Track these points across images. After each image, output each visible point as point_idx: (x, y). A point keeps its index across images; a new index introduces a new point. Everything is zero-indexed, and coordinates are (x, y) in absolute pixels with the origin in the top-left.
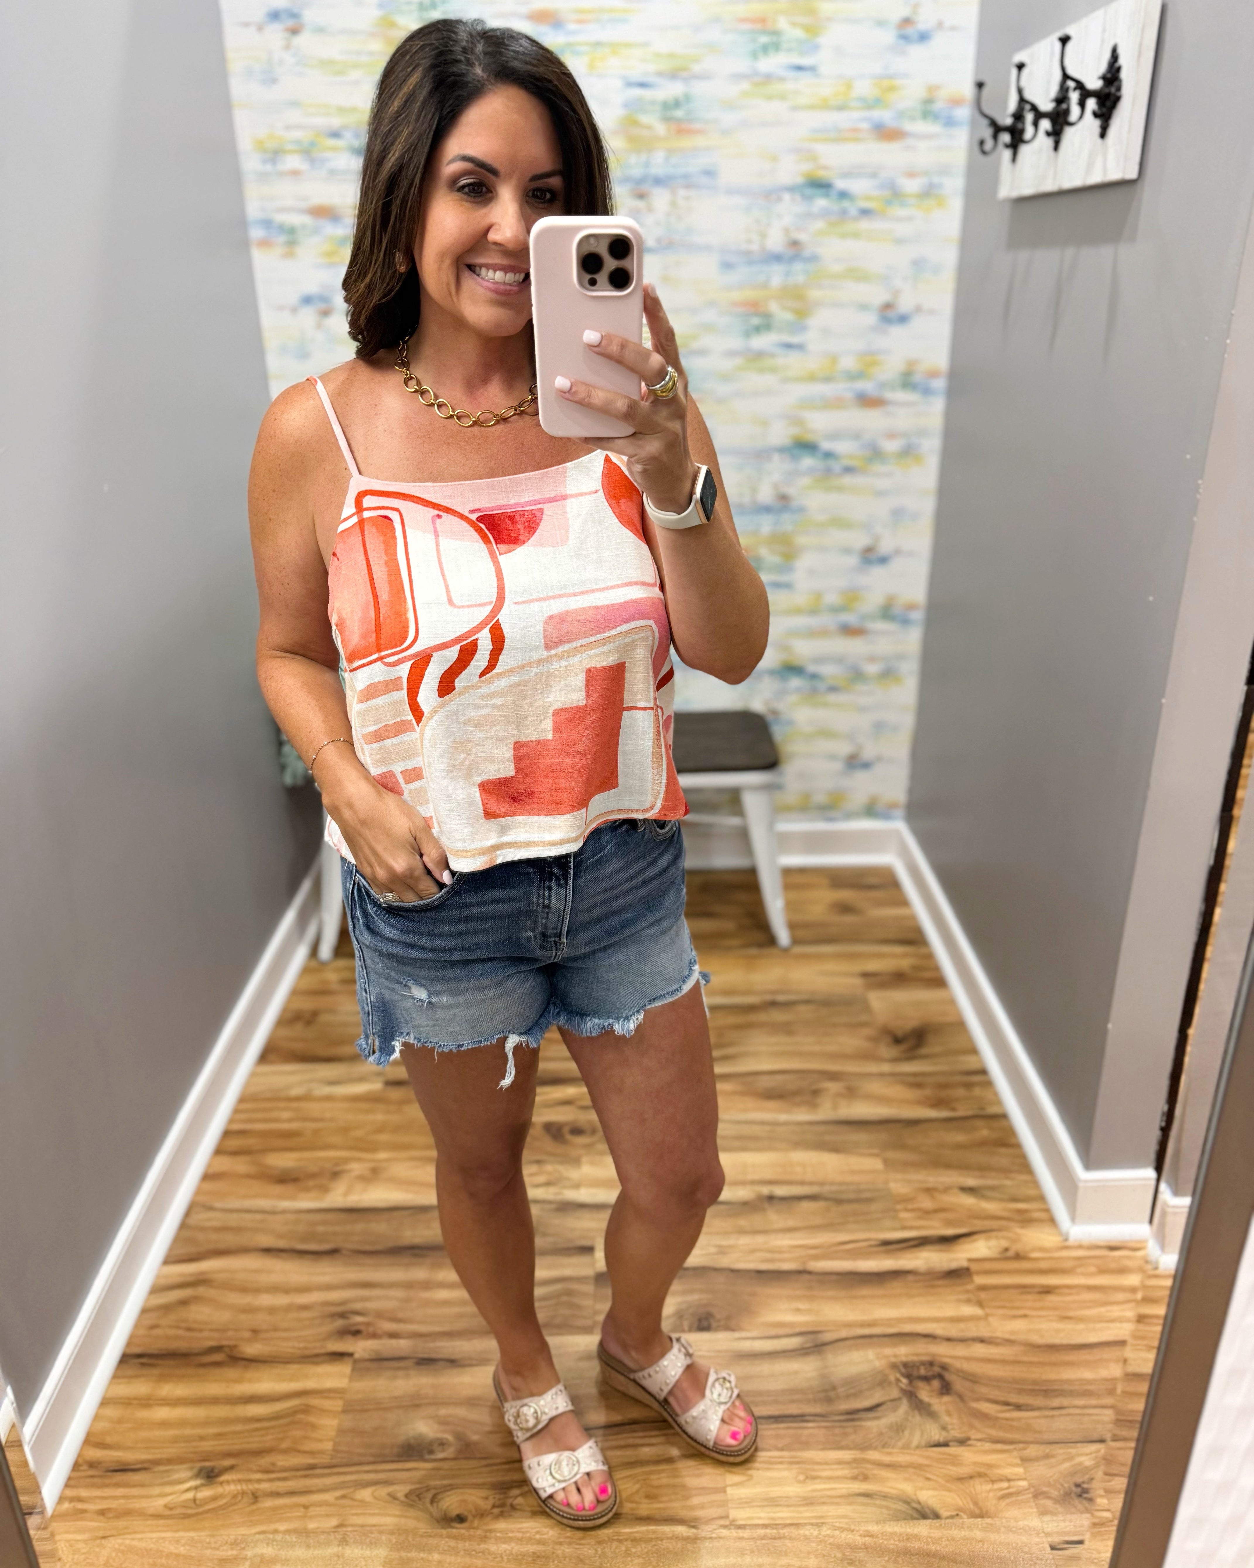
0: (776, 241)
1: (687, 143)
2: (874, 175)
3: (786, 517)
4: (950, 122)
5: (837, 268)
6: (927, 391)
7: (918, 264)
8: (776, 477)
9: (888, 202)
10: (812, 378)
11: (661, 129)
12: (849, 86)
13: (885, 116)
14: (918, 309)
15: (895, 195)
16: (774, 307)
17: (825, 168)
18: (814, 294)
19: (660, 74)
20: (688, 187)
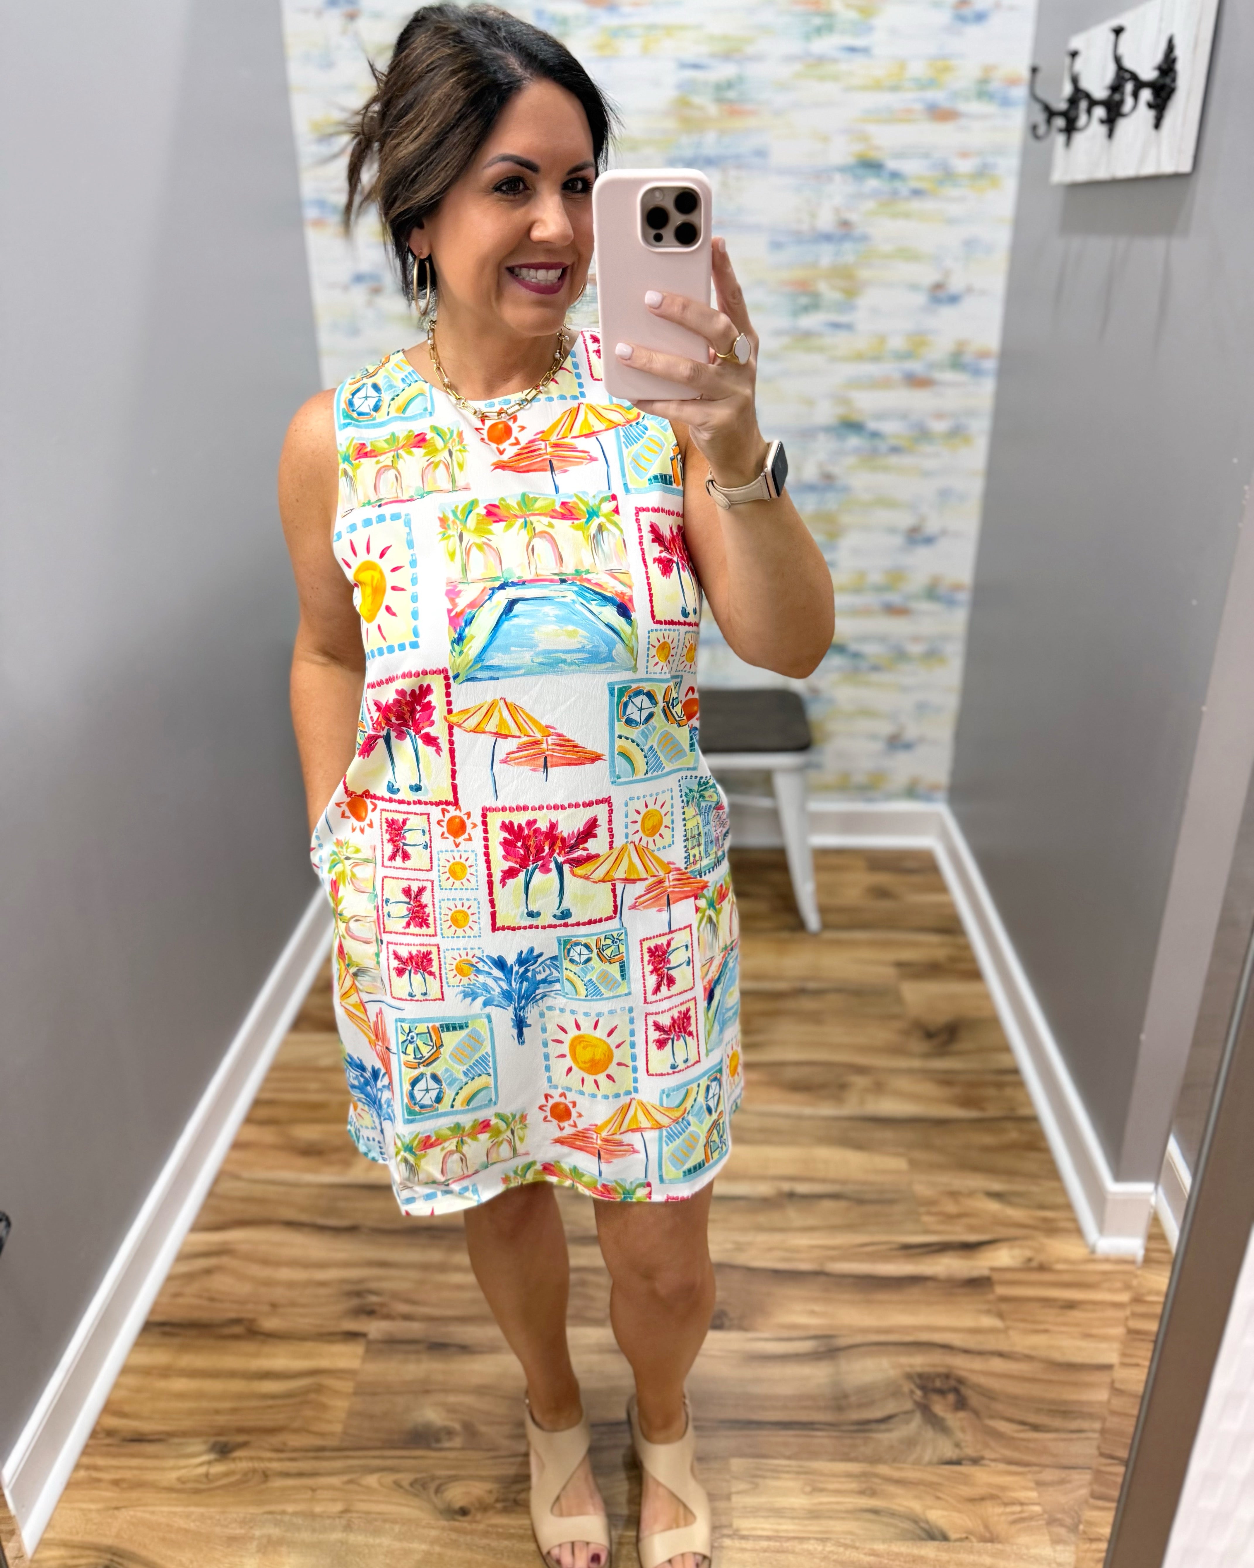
0: (826, 221)
1: (738, 123)
2: (926, 156)
3: (830, 496)
4: (1006, 103)
5: (887, 248)
6: (977, 372)
7: (970, 245)
8: (821, 455)
9: (941, 183)
10: (860, 358)
11: (713, 109)
12: (903, 67)
13: (939, 97)
14: (969, 290)
15: (948, 175)
16: (822, 287)
17: (877, 149)
18: (864, 274)
19: (713, 56)
20: (739, 167)
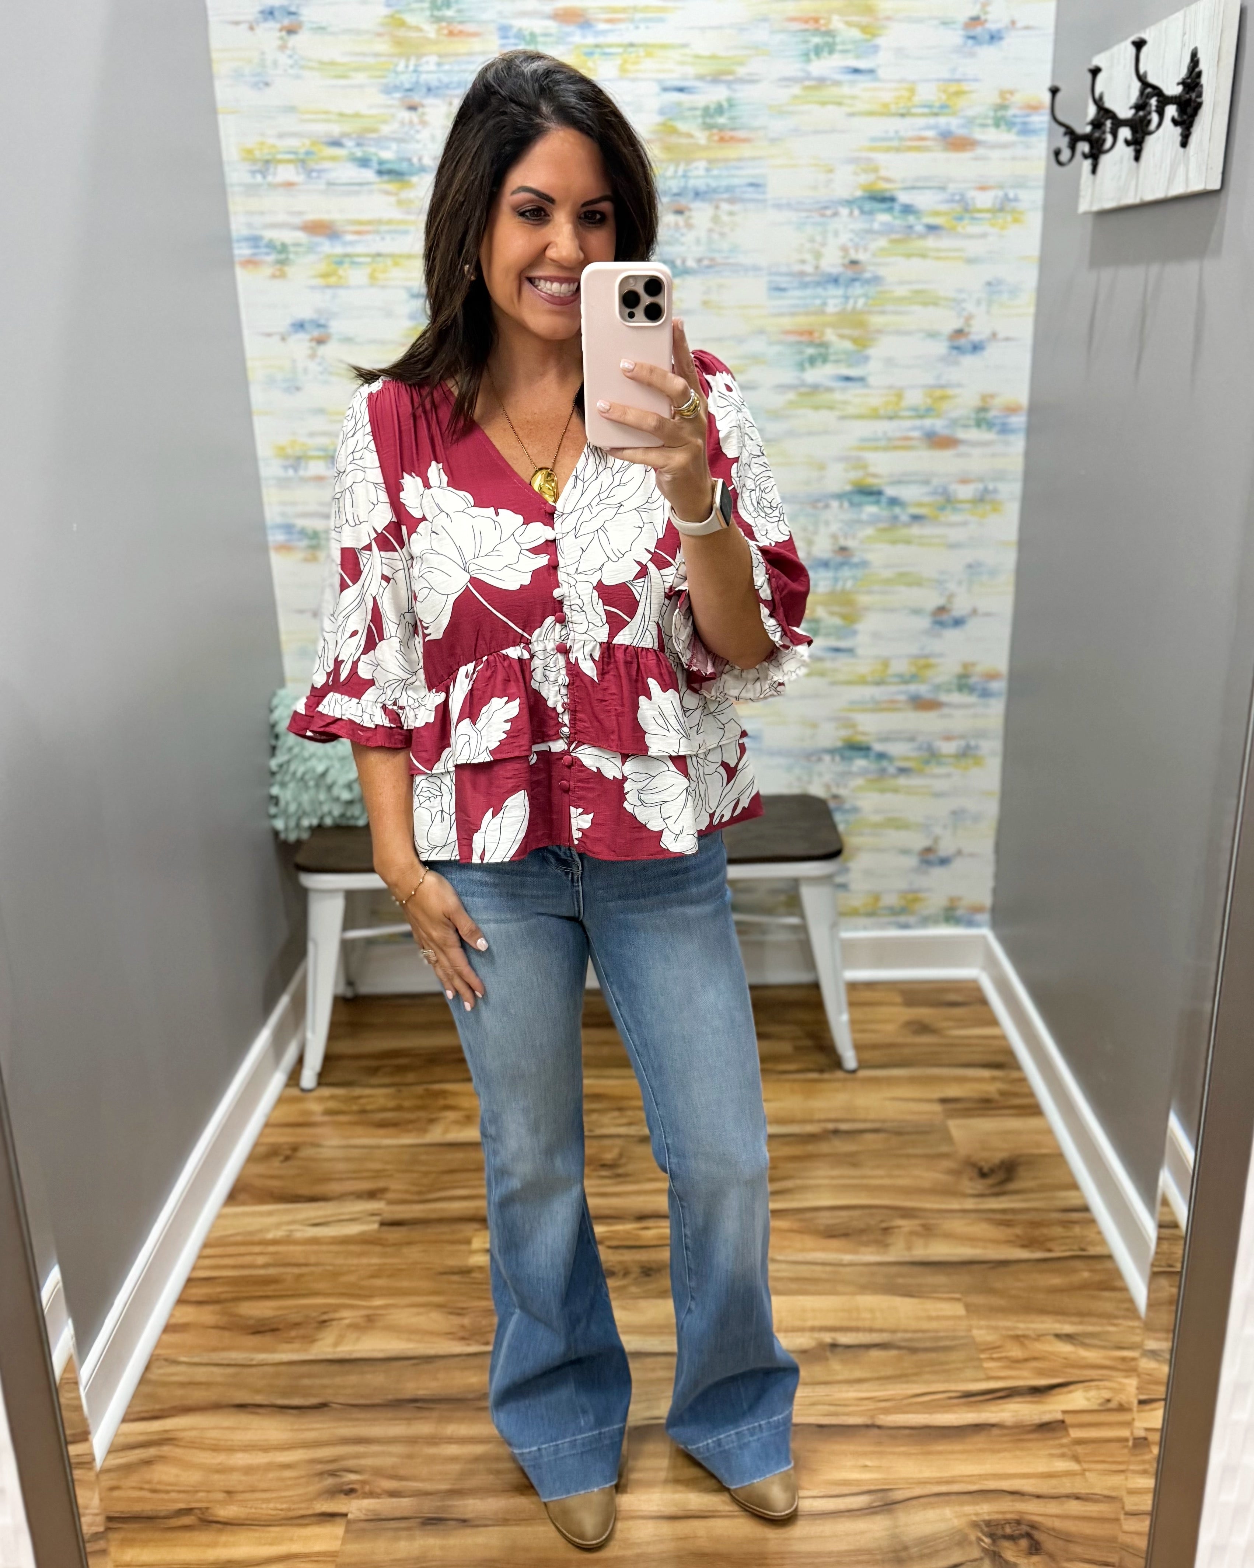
0: (832, 262)
1: (731, 152)
2: (943, 188)
3: (846, 572)
4: (1026, 130)
5: (901, 291)
6: (1005, 430)
7: (993, 286)
8: (834, 527)
9: (960, 219)
10: (875, 415)
11: (701, 137)
12: (912, 91)
13: (953, 123)
14: (994, 337)
15: (966, 210)
16: (830, 335)
17: (888, 180)
18: (877, 321)
19: (701, 78)
20: (732, 201)
